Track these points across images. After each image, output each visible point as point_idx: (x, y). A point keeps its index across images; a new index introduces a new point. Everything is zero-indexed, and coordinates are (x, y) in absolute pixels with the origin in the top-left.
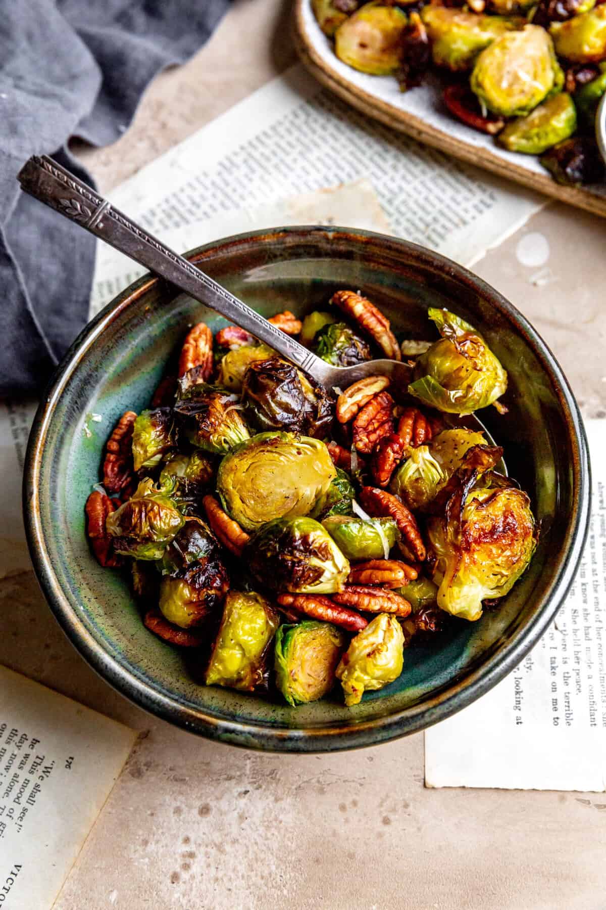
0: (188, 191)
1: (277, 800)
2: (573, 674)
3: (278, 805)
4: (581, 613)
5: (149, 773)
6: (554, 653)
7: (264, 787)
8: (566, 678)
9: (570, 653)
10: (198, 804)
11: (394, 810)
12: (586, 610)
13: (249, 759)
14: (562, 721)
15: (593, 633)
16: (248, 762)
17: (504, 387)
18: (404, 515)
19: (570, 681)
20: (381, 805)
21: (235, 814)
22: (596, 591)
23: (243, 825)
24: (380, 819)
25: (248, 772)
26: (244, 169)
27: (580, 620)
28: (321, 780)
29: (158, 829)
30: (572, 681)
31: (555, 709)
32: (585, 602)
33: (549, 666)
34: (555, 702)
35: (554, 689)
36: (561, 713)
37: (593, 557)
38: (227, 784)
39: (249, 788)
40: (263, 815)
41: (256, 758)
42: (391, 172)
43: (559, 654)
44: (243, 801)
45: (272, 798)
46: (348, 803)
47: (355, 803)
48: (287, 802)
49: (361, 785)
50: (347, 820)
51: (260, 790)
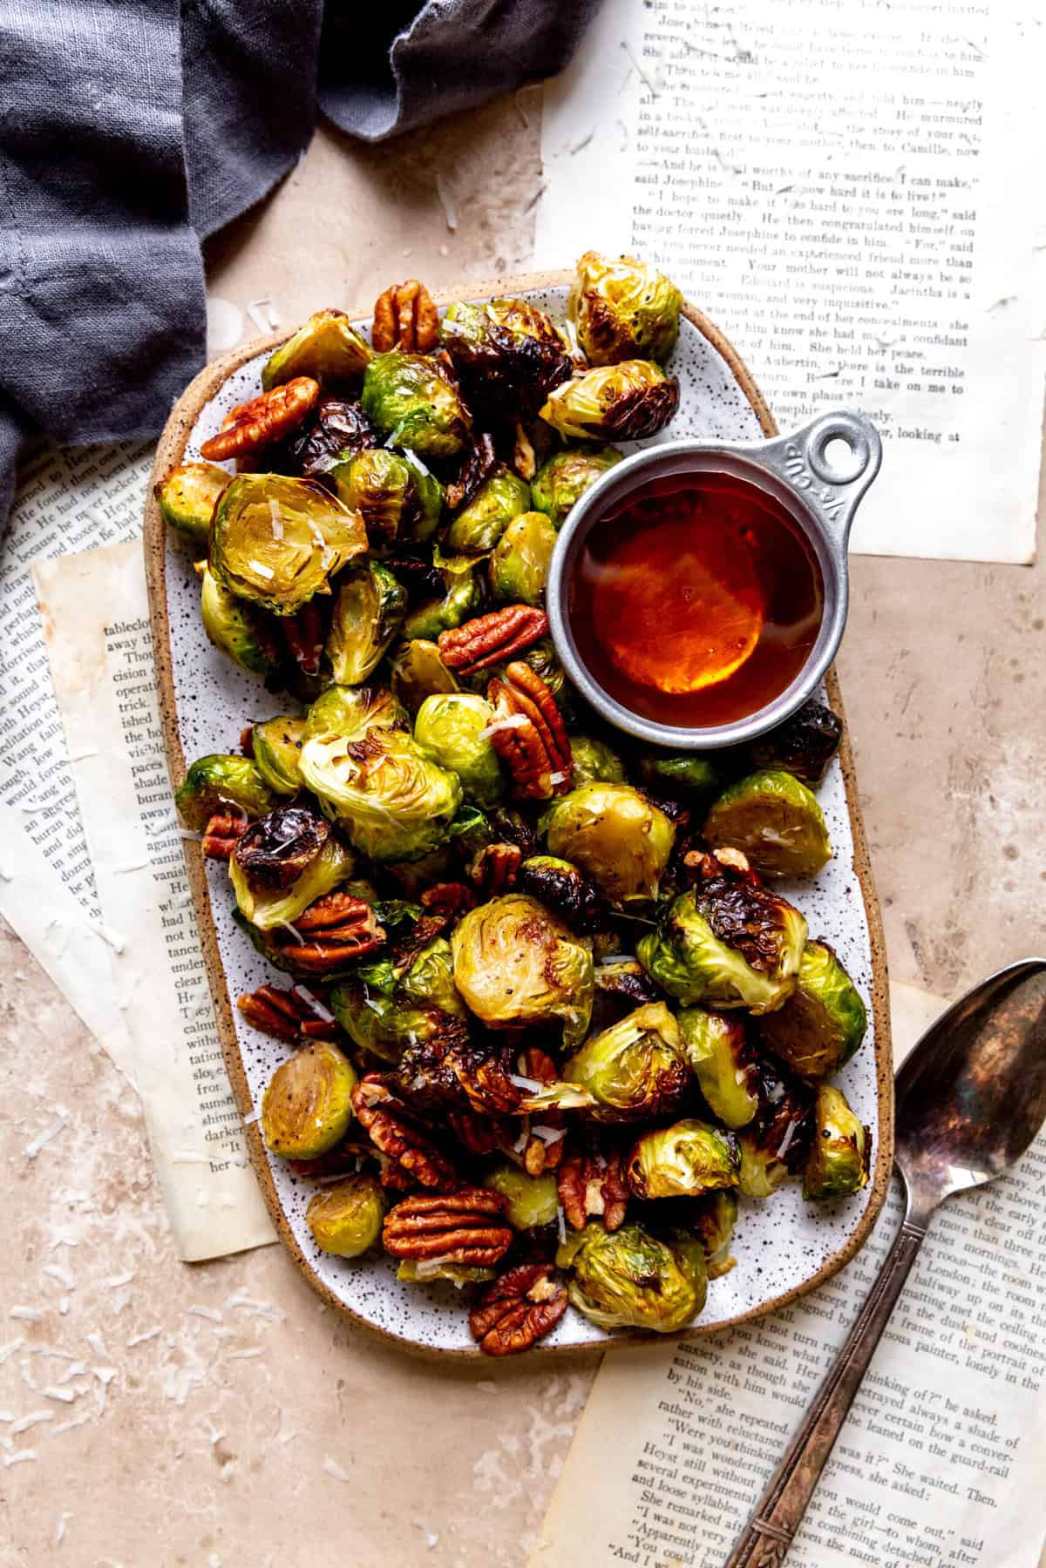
1: (1004, 761)
2: (899, 360)
3: (1010, 758)
4: (815, 339)
5: (960, 924)
6: (869, 382)
7: (987, 777)
8: (904, 370)
9: (872, 361)
10: (1002, 861)
11: (1026, 615)
12: (812, 333)
13: (950, 794)
14: (958, 382)
15: (844, 327)
16: (954, 796)
19: (907, 366)
20: (1019, 630)
21: (1018, 814)
22: (786, 316)
23: (1032, 804)
24: (1034, 632)
25: (967, 796)
27: (825, 341)
28: (982, 703)
29: (1029, 913)
30: (908, 363)
31: (942, 389)
32: (800, 332)
33: (884, 391)
34: (933, 388)
35: (917, 387)
36: (948, 382)
37: (738, 313)
38: (980, 824)
39: (986, 795)
40: (1022, 779)
41: (950, 785)
43: (872, 375)
44: (1004, 804)
45: (1002, 768)
46: (1013, 672)
47: (1014, 663)
48: (1008, 748)
49: (992, 653)
50: (1035, 674)
51: (991, 781)
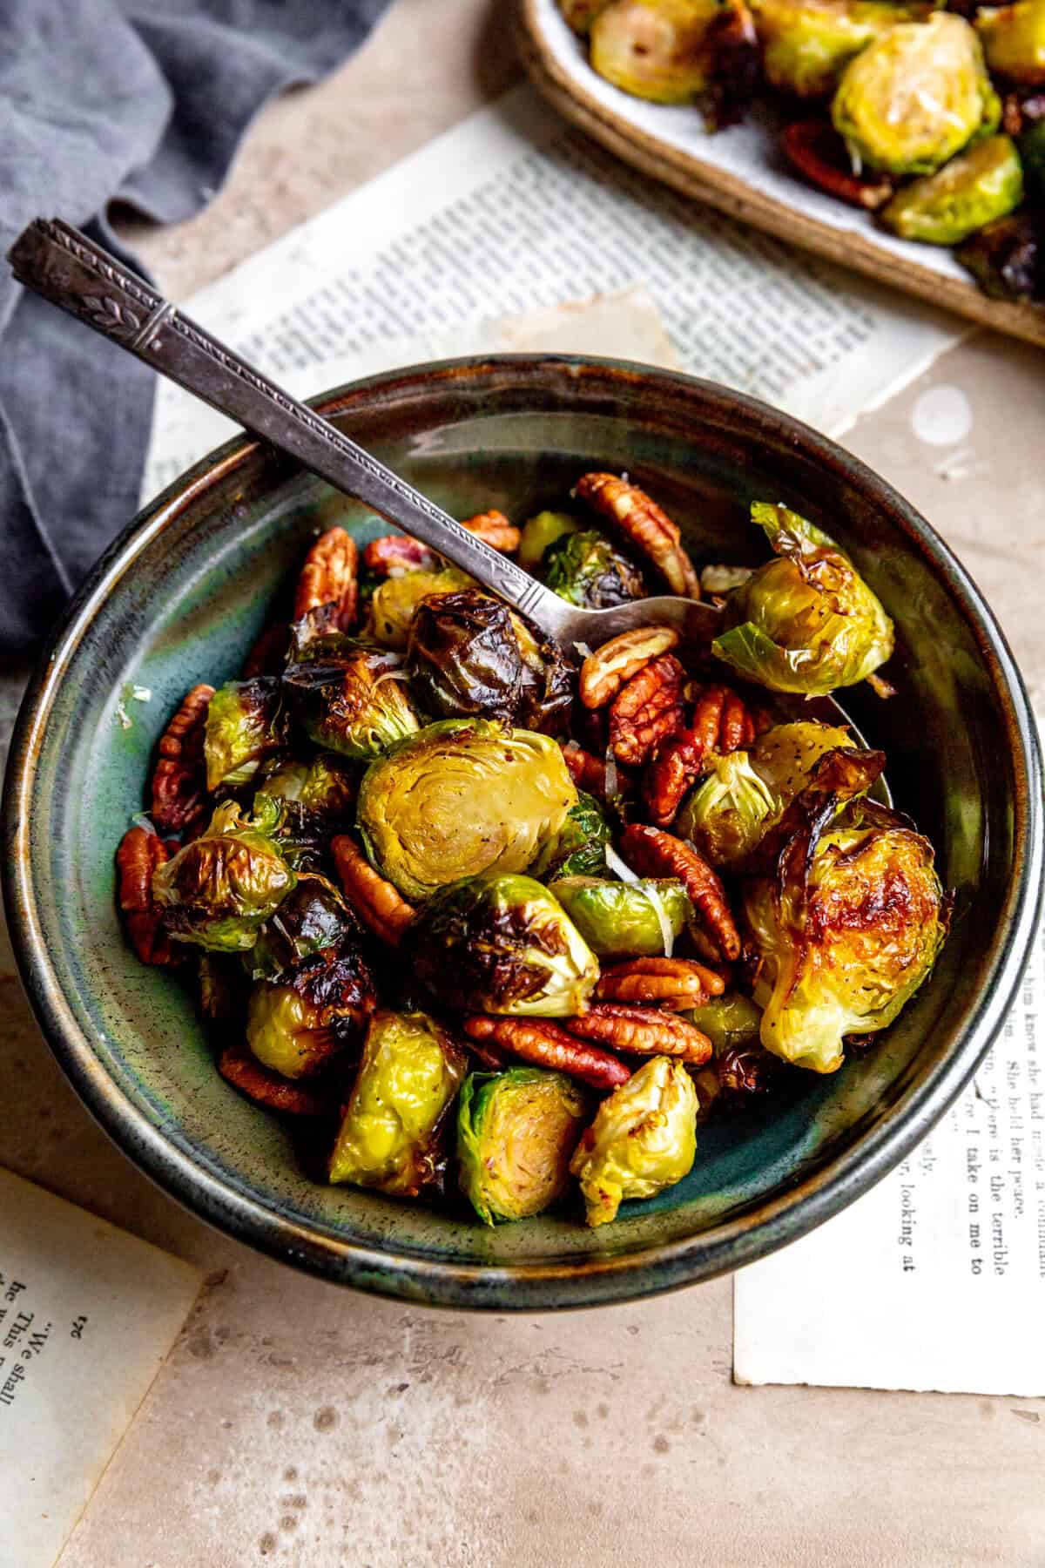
0: (323, 304)
1: (459, 1403)
2: (1008, 1180)
3: (461, 1413)
4: (1023, 1068)
5: (223, 1349)
6: (973, 1140)
7: (436, 1378)
8: (996, 1187)
9: (1004, 1144)
10: (313, 1407)
11: (675, 1426)
12: (1033, 1063)
13: (410, 1325)
14: (988, 1266)
16: (407, 1331)
17: (888, 649)
18: (700, 875)
19: (1002, 1192)
20: (651, 1416)
21: (380, 1429)
23: (396, 1449)
24: (649, 1442)
25: (407, 1350)
26: (424, 267)
27: (1022, 1080)
28: (541, 1366)
29: (238, 1452)
30: (1006, 1193)
31: (976, 1244)
33: (964, 1164)
34: (975, 1230)
35: (974, 1207)
36: (986, 1250)
38: (367, 1371)
39: (408, 1379)
40: (434, 1432)
41: (422, 1325)
42: (687, 277)
43: (984, 1143)
44: (396, 1405)
45: (450, 1399)
46: (590, 1410)
47: (603, 1411)
48: (478, 1407)
49: (615, 1377)
50: (588, 1443)
51: (428, 1385)
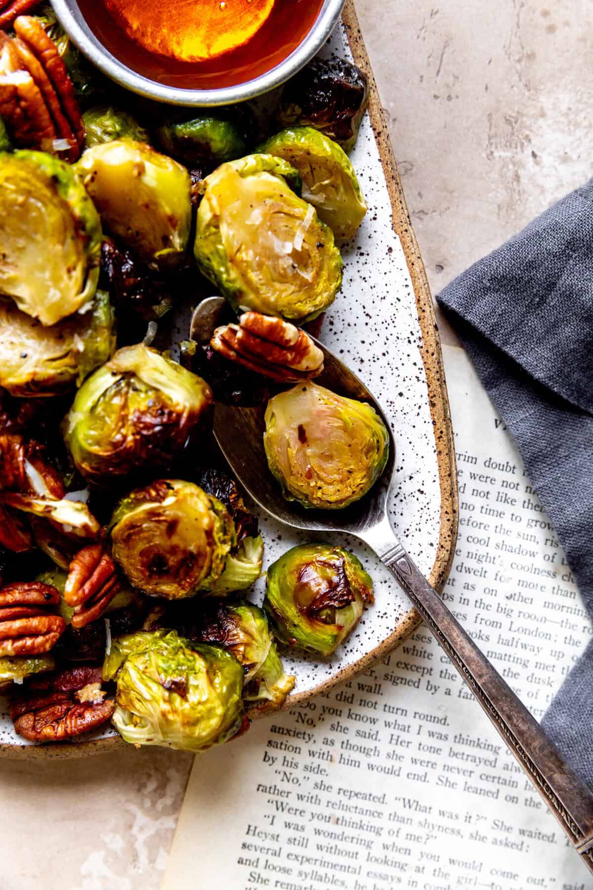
1: (543, 115)
3: (549, 113)
7: (527, 132)
13: (492, 153)
16: (496, 154)
21: (562, 169)
23: (575, 157)
25: (509, 154)
28: (517, 58)
38: (523, 180)
39: (528, 151)
40: (563, 131)
41: (491, 144)
44: (546, 159)
45: (541, 121)
46: (545, 22)
47: (545, 14)
48: (545, 101)
49: (522, 5)
50: (567, 24)
51: (532, 137)
